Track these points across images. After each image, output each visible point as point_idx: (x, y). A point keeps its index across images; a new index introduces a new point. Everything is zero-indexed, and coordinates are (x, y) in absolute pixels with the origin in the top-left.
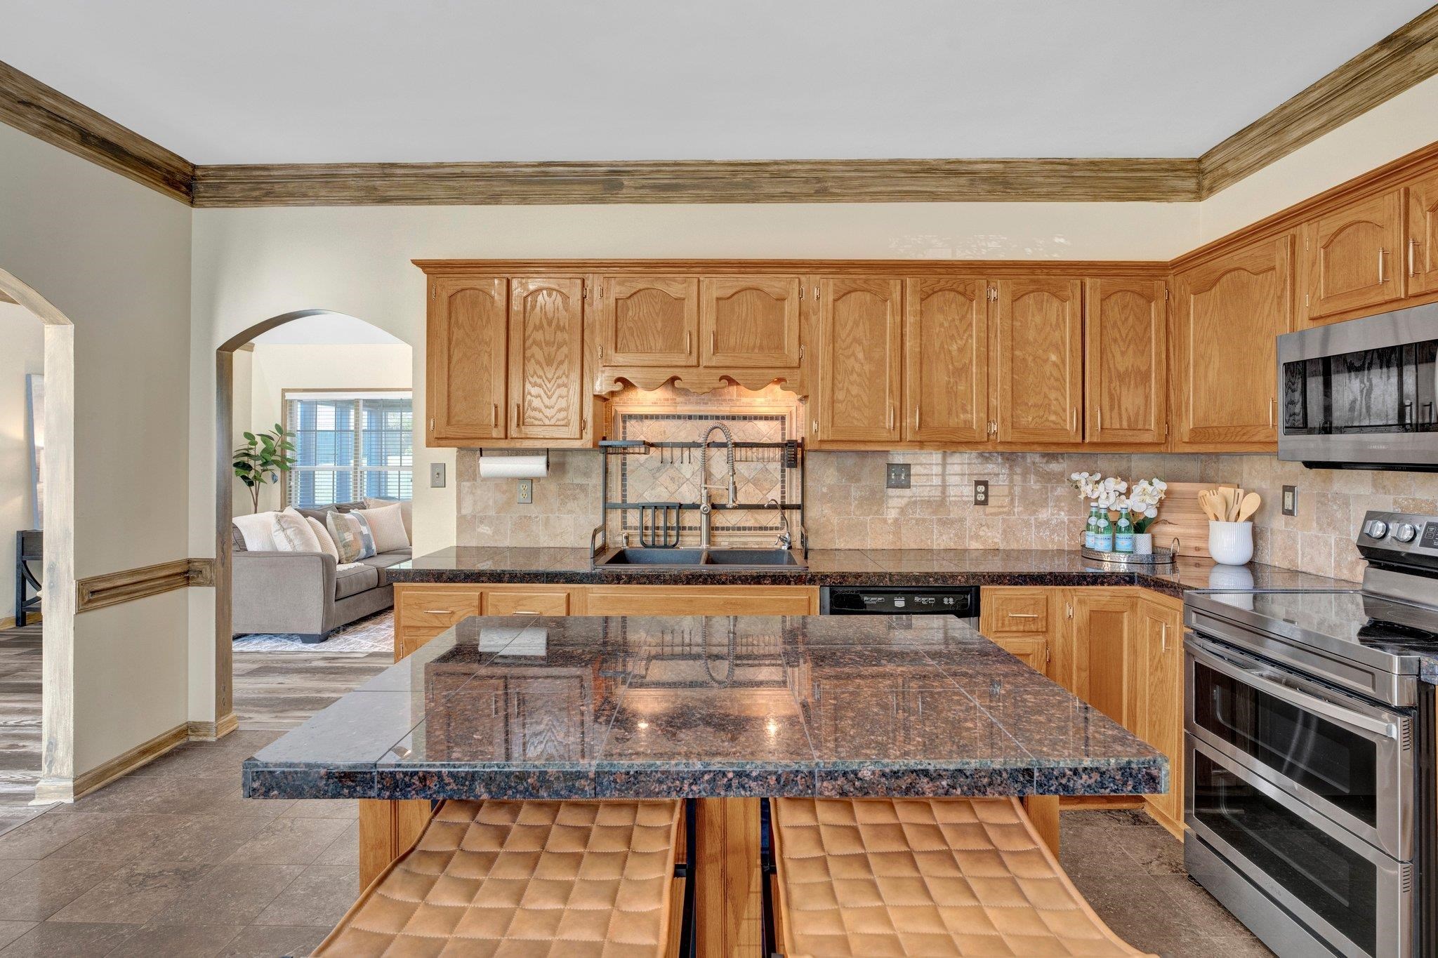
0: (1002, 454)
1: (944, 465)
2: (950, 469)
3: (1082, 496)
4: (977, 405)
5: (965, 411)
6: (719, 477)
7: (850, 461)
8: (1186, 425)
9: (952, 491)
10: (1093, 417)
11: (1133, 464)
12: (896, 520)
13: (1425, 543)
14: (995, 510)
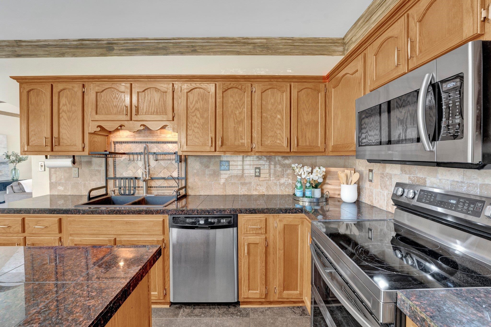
0: (266, 156)
1: (243, 161)
2: (245, 163)
3: (296, 174)
4: (247, 136)
5: (242, 139)
6: (153, 166)
7: (205, 160)
8: (331, 143)
9: (246, 172)
10: (294, 141)
11: (317, 160)
12: (224, 183)
13: (419, 200)
14: (264, 179)
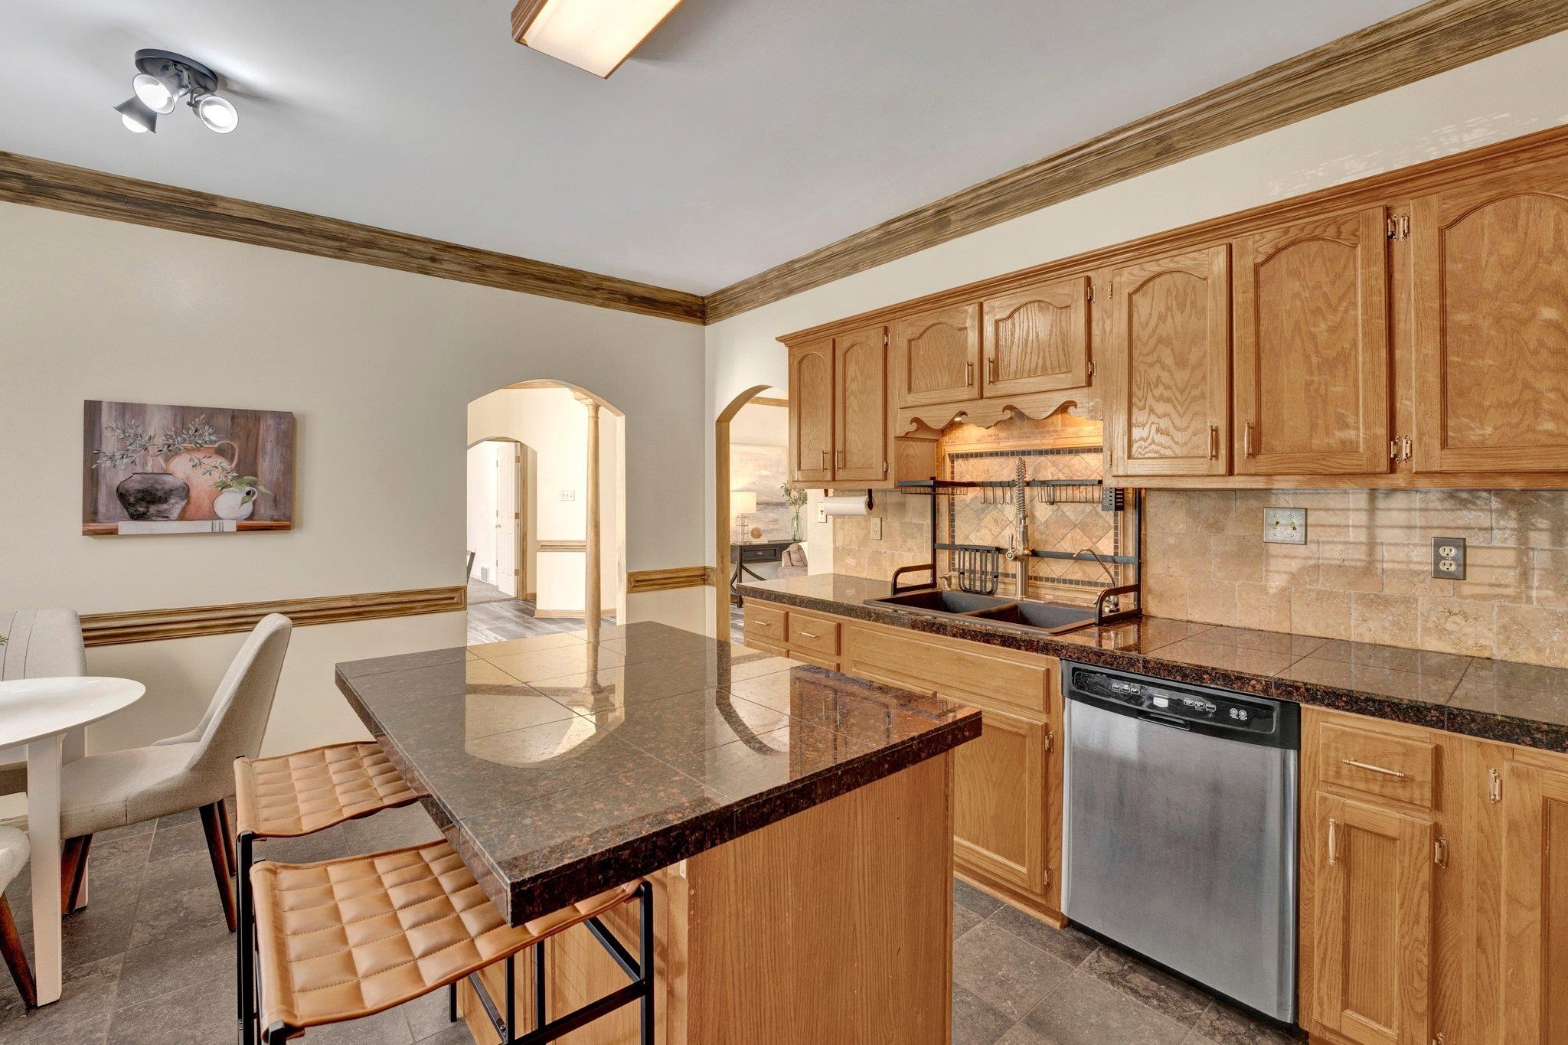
1: (1372, 510)
2: (1382, 518)
4: (1366, 412)
5: (1345, 426)
7: (1206, 504)
9: (1385, 553)
12: (1284, 589)
14: (1486, 590)
